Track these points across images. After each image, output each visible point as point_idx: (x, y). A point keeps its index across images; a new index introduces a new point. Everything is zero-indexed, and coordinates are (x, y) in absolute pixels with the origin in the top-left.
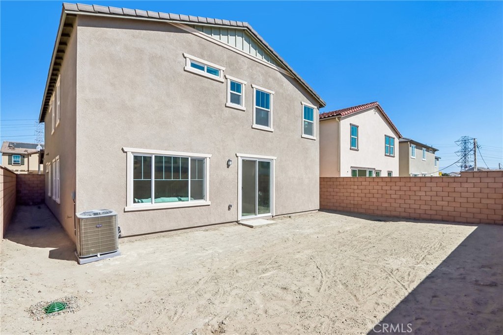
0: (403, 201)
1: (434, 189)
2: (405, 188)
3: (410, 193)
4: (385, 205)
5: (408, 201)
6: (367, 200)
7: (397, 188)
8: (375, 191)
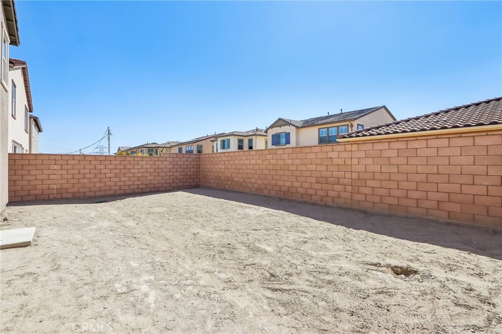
0: (118, 179)
1: (145, 166)
2: (120, 167)
3: (124, 171)
4: (98, 185)
5: (123, 179)
6: (75, 181)
7: (112, 167)
8: (87, 171)
